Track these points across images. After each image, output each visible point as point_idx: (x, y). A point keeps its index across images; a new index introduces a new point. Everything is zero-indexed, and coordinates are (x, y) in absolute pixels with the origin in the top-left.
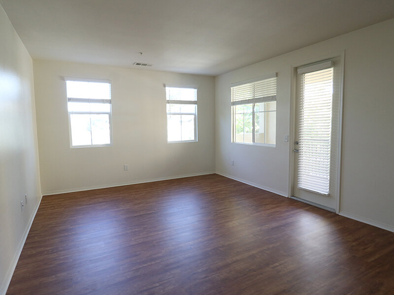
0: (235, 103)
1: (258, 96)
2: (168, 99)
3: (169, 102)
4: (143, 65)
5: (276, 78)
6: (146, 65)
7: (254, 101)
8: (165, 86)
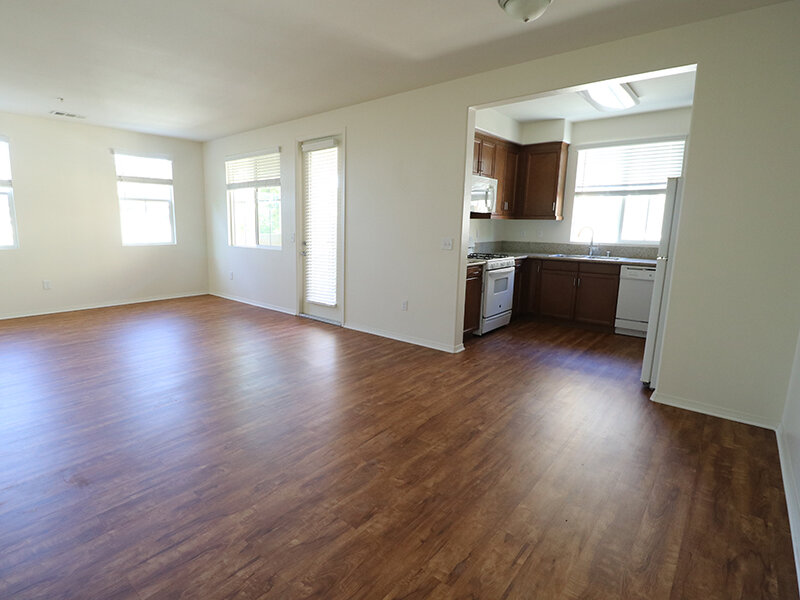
0: (231, 186)
1: (262, 177)
2: (118, 173)
3: (121, 179)
4: (68, 115)
5: (278, 154)
6: (73, 116)
7: (257, 184)
8: (112, 152)
